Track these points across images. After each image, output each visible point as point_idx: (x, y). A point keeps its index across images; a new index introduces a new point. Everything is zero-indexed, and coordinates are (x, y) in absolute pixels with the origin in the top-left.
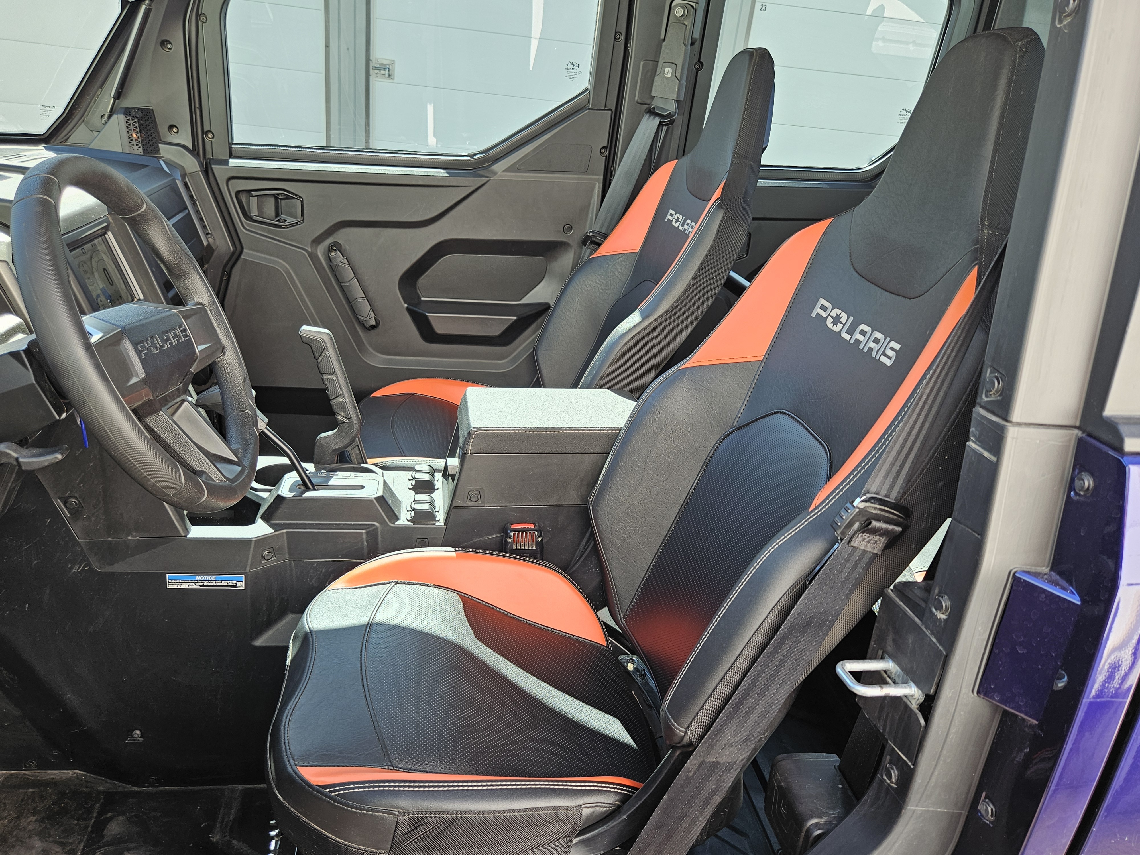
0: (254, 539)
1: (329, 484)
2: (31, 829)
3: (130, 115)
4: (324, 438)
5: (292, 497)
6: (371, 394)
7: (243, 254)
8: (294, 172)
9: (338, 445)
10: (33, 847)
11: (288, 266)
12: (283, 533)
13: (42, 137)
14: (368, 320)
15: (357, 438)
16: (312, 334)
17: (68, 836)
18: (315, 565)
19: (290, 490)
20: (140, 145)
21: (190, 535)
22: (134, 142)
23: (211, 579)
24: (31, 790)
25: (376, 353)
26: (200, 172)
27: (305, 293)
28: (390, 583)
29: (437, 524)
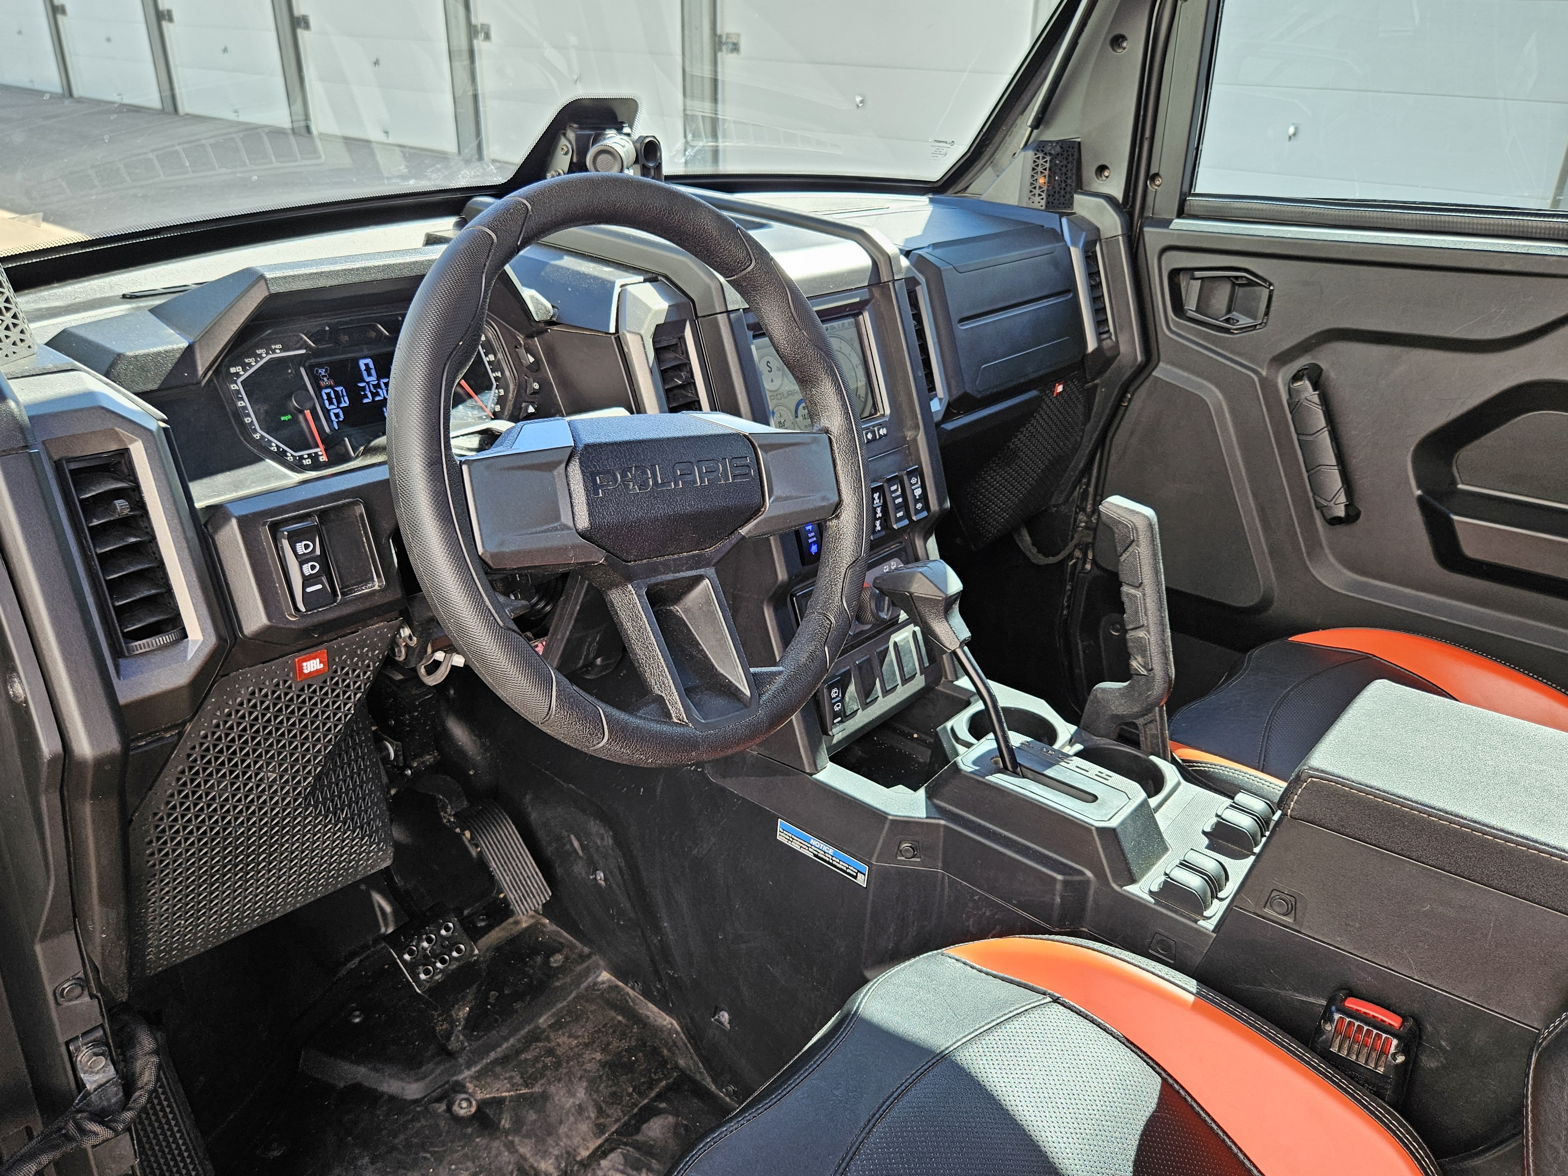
0: (890, 817)
1: (1049, 772)
2: (588, 1068)
3: (1043, 151)
4: (1104, 690)
5: (971, 772)
6: (1291, 636)
7: (1158, 369)
8: (1270, 242)
9: (1121, 708)
10: (573, 1095)
11: (1220, 396)
12: (938, 825)
13: (936, 185)
14: (1331, 507)
15: (1157, 709)
16: (1118, 512)
17: (613, 1103)
18: (976, 898)
19: (975, 763)
20: (1044, 195)
21: (820, 776)
22: (1037, 191)
23: (828, 851)
24: (620, 1018)
25: (1339, 567)
26: (1120, 238)
27: (1239, 443)
28: (1044, 994)
29: (1201, 923)
